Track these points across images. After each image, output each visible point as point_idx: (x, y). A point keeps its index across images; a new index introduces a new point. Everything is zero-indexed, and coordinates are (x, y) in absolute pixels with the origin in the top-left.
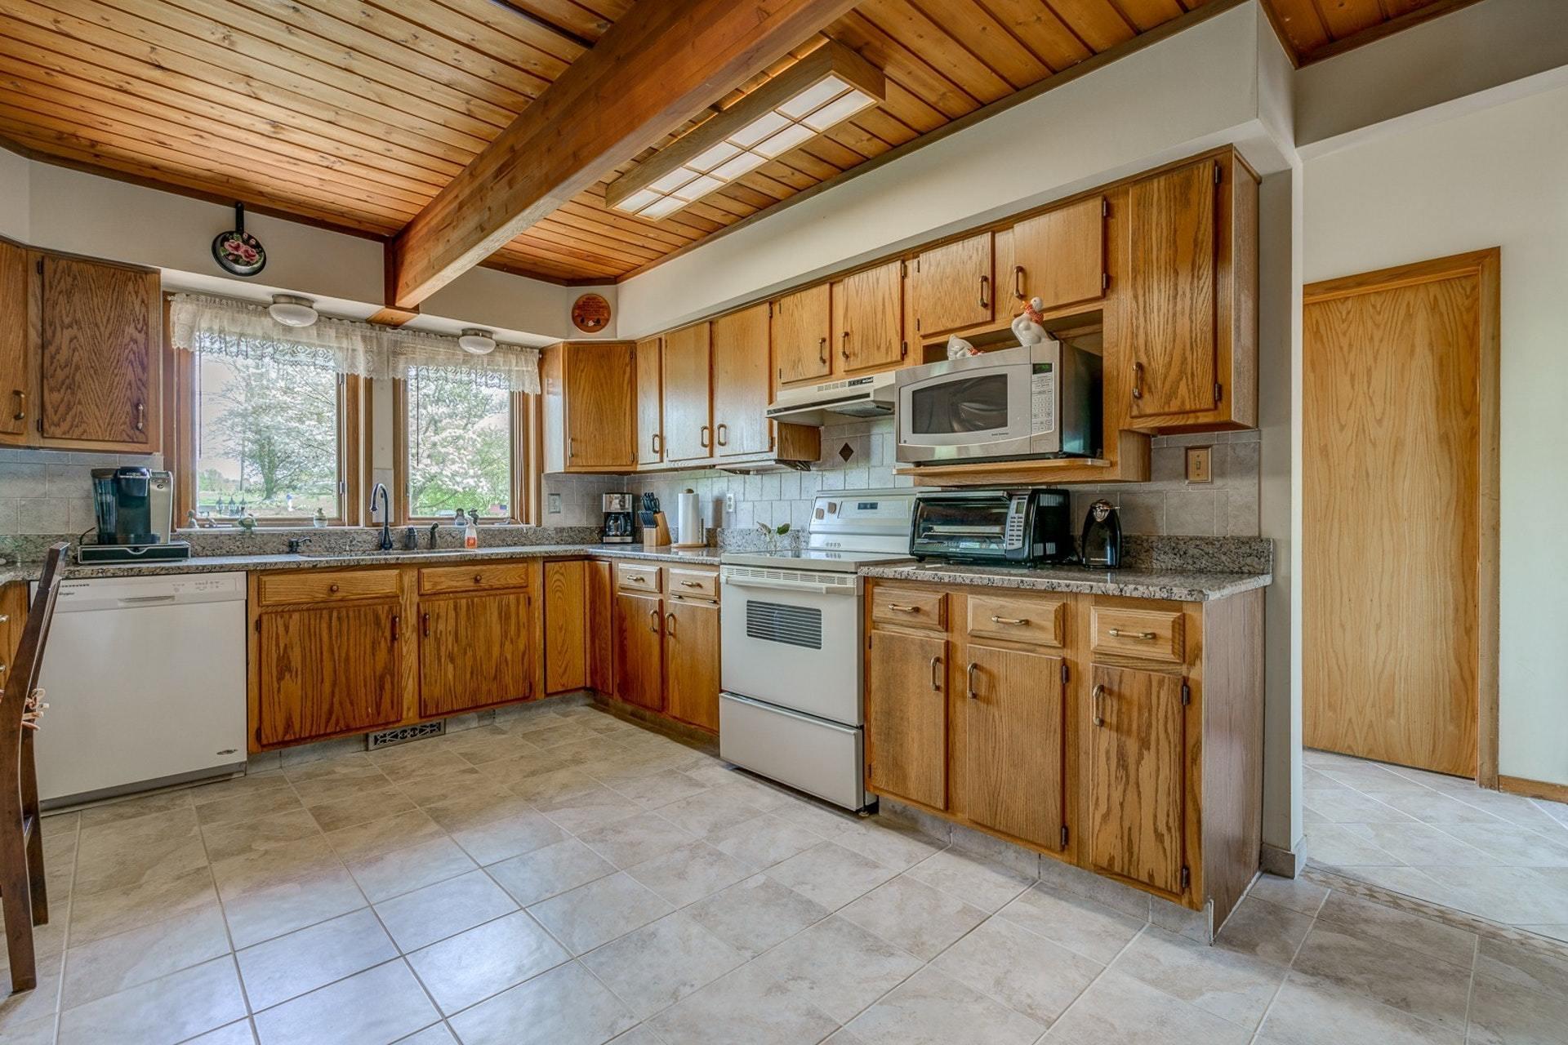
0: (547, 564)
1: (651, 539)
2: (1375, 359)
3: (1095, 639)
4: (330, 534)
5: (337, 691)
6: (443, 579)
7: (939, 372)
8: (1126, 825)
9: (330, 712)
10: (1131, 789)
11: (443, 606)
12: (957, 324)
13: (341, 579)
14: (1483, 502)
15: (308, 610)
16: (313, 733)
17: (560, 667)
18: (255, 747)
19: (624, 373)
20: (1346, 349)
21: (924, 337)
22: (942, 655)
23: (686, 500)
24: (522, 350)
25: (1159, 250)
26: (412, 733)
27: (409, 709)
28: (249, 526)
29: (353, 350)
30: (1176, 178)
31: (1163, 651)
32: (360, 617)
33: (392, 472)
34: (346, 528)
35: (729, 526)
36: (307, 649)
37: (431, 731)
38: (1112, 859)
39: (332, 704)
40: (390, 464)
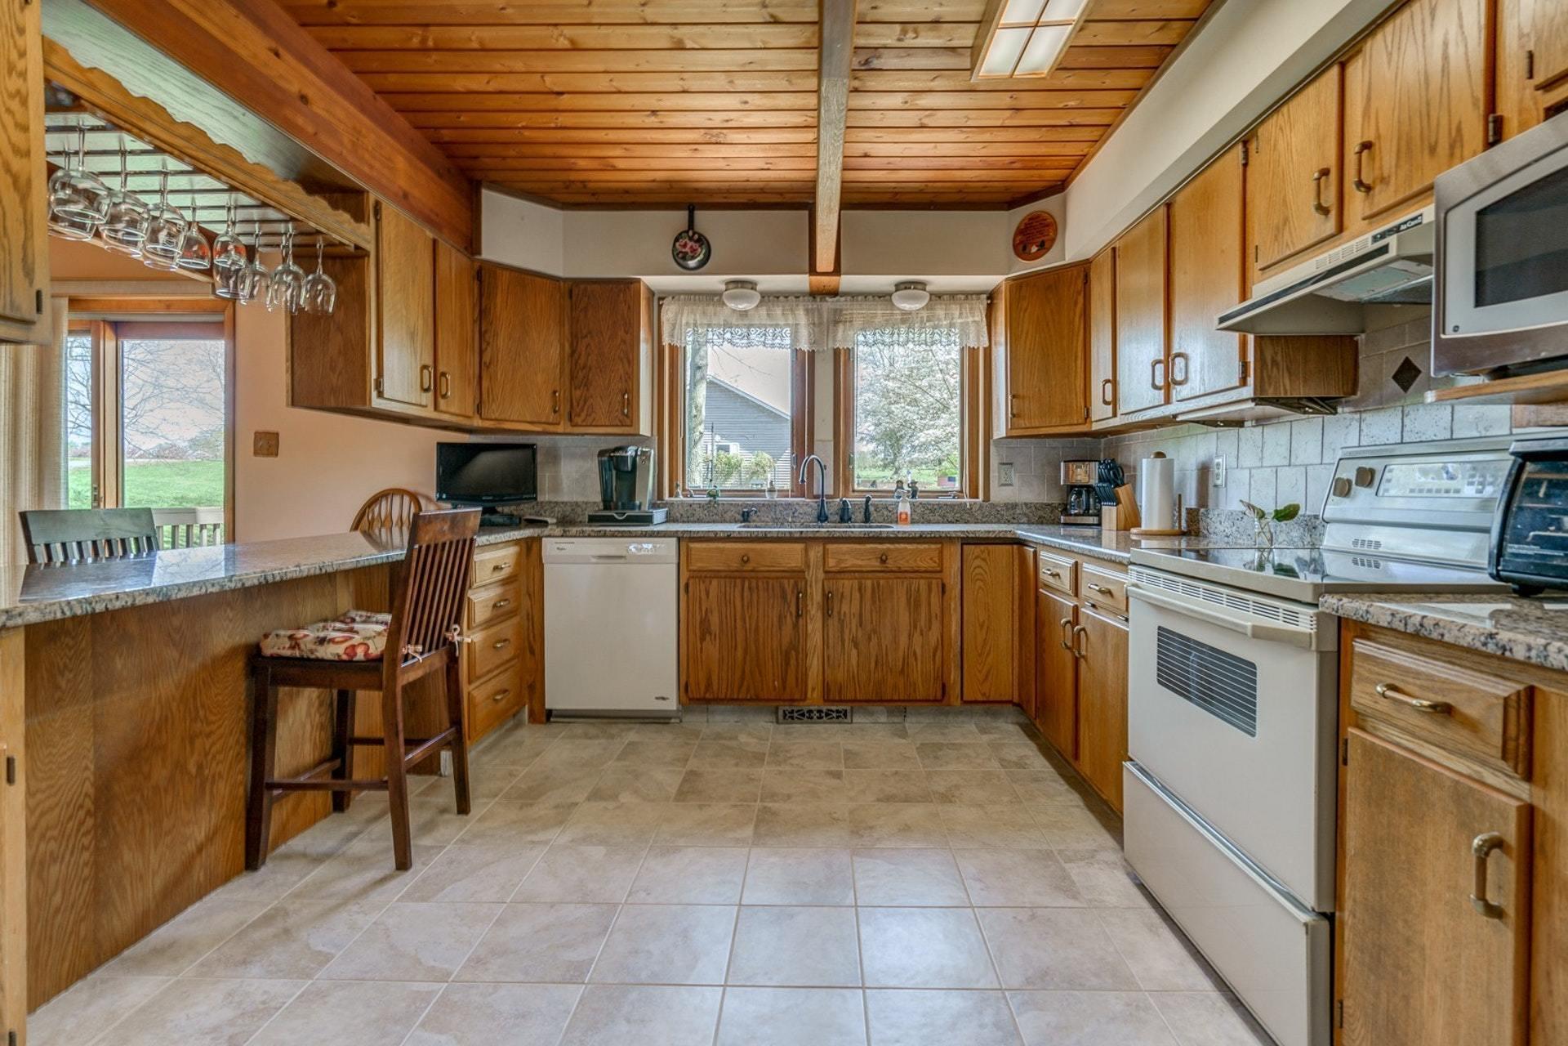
0: (965, 546)
1: (1110, 520)
4: (776, 504)
5: (748, 658)
6: (847, 557)
9: (743, 678)
11: (847, 585)
13: (753, 550)
15: (725, 577)
16: (728, 696)
17: (980, 672)
18: (684, 699)
19: (1076, 303)
22: (1512, 835)
23: (1152, 468)
24: (967, 298)
26: (818, 715)
27: (813, 689)
28: (714, 496)
29: (796, 325)
32: (768, 589)
33: (832, 443)
34: (790, 499)
35: (1217, 506)
36: (724, 616)
37: (838, 717)
39: (743, 672)
40: (830, 436)
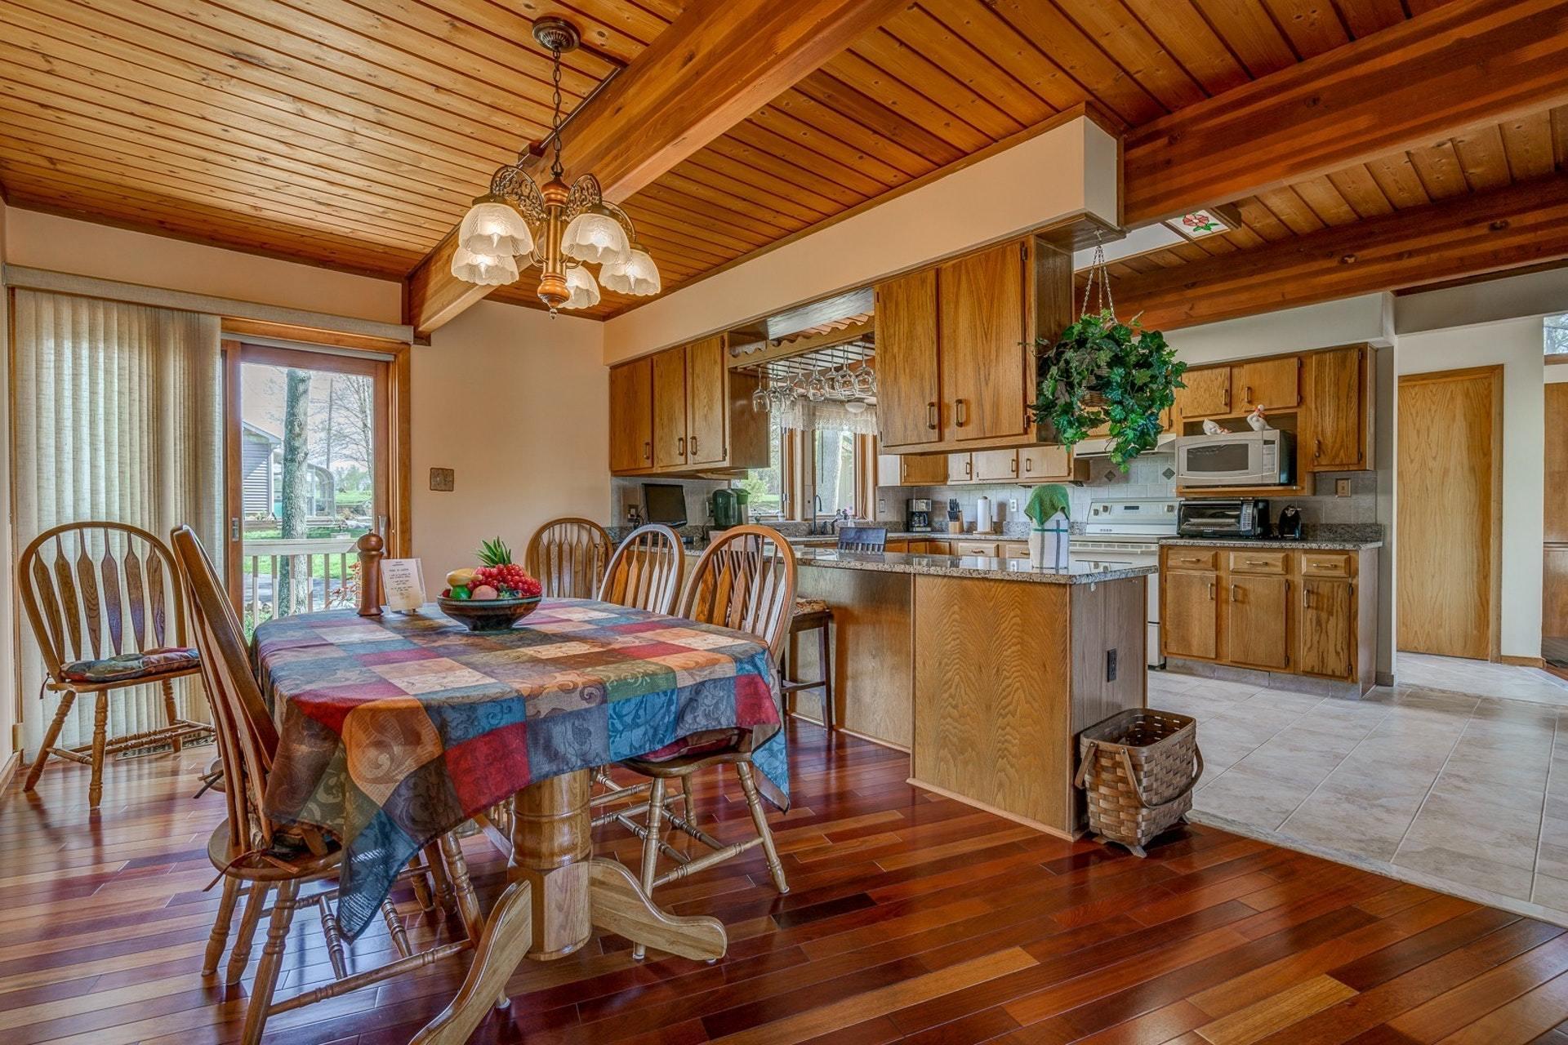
1: (955, 529)
2: (1432, 422)
3: (1304, 569)
7: (1197, 442)
8: (1321, 650)
10: (1323, 635)
12: (1208, 413)
14: (1493, 505)
20: (1414, 415)
21: (1184, 418)
22: (1214, 583)
25: (1330, 387)
30: (1339, 354)
31: (1340, 573)
35: (1012, 520)
38: (1313, 667)
